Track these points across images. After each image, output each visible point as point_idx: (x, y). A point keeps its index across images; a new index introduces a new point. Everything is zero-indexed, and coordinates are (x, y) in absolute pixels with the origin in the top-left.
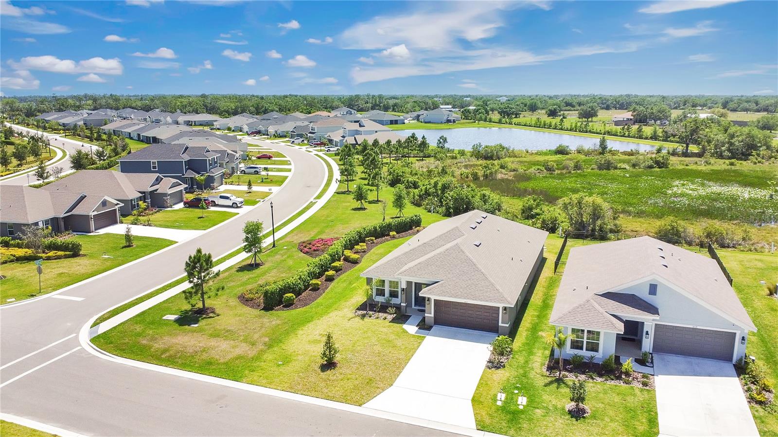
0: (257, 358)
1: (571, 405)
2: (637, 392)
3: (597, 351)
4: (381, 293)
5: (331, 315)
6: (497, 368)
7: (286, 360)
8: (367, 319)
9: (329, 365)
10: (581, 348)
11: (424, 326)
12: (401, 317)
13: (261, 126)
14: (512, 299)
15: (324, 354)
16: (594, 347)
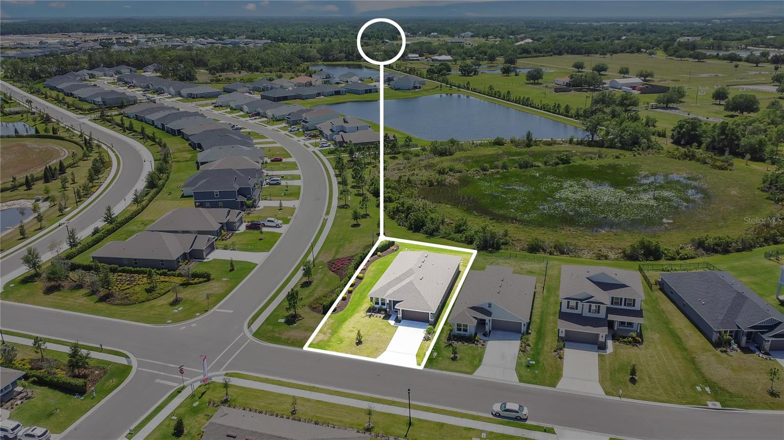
0: (329, 341)
1: (452, 356)
2: (479, 348)
3: (467, 331)
4: (377, 303)
5: (355, 315)
6: (427, 340)
7: (341, 341)
8: (372, 317)
9: (359, 343)
10: (461, 331)
11: (397, 321)
12: (387, 317)
13: (259, 109)
14: (434, 309)
15: (357, 338)
16: (466, 330)
